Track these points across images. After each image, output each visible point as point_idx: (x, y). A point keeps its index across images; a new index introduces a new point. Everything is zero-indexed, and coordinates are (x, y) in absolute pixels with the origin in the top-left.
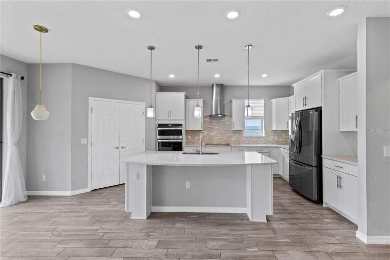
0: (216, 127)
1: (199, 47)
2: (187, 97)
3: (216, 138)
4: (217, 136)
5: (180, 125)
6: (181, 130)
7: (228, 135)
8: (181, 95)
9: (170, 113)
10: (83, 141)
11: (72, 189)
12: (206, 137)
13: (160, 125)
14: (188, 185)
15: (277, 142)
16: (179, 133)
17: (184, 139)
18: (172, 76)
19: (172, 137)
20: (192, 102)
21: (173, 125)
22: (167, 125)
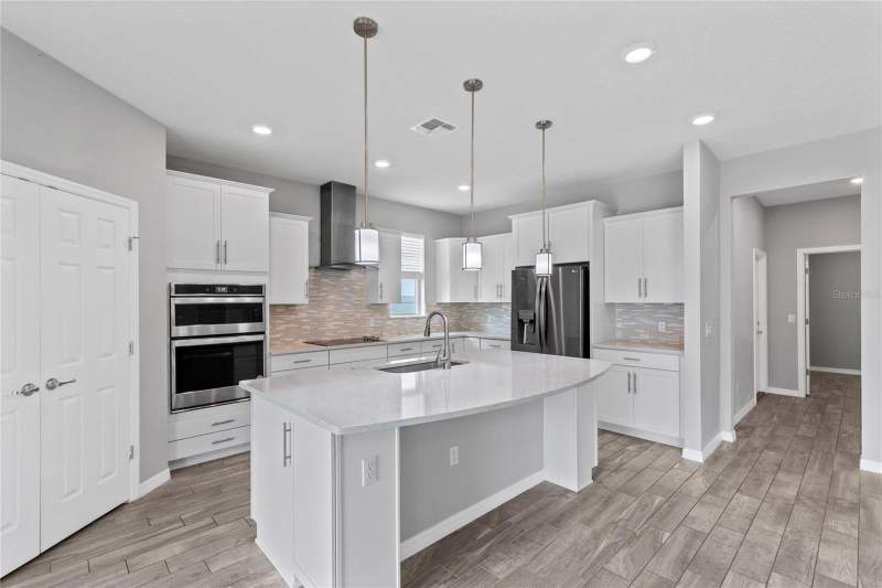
0: (331, 297)
1: (473, 86)
2: (275, 207)
3: (331, 325)
4: (335, 320)
5: (257, 290)
6: (259, 306)
7: (359, 315)
8: (262, 195)
12: (305, 324)
13: (181, 289)
14: (454, 455)
17: (267, 332)
18: (262, 131)
21: (234, 289)
22: (210, 289)
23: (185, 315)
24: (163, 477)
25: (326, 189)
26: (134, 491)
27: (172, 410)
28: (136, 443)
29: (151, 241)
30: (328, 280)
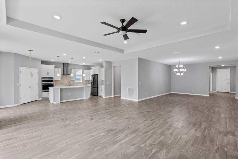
0: (65, 79)
2: (55, 67)
3: (65, 83)
5: (53, 78)
6: (53, 80)
8: (53, 66)
9: (48, 74)
10: (18, 85)
11: (15, 104)
12: (61, 83)
13: (43, 78)
14: (69, 94)
15: (86, 83)
16: (52, 81)
17: (54, 83)
19: (49, 82)
20: (57, 69)
21: (49, 78)
22: (47, 78)
23: (43, 81)
24: (41, 99)
25: (64, 64)
26: (38, 99)
27: (42, 92)
28: (38, 94)
29: (40, 73)
30: (64, 76)
